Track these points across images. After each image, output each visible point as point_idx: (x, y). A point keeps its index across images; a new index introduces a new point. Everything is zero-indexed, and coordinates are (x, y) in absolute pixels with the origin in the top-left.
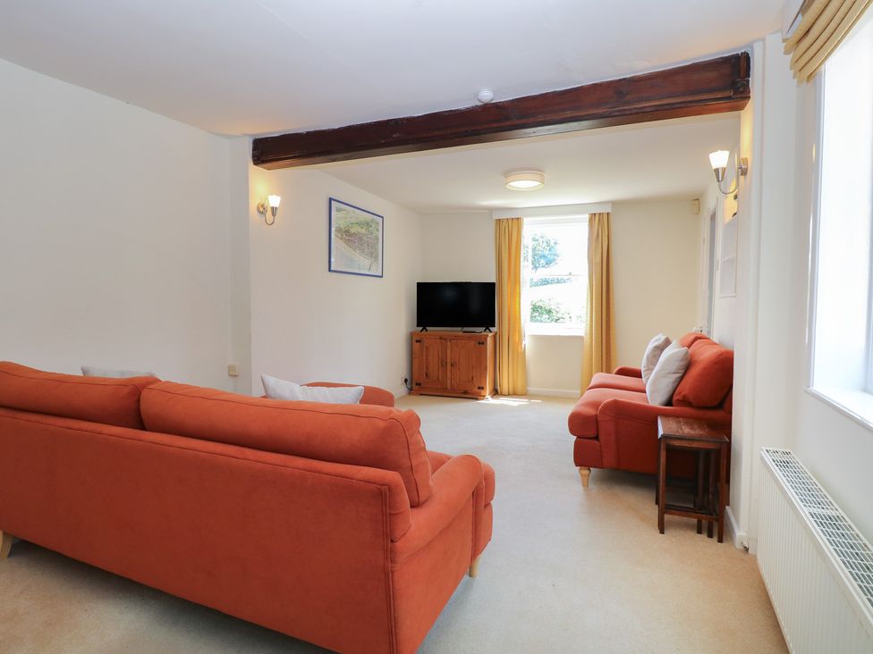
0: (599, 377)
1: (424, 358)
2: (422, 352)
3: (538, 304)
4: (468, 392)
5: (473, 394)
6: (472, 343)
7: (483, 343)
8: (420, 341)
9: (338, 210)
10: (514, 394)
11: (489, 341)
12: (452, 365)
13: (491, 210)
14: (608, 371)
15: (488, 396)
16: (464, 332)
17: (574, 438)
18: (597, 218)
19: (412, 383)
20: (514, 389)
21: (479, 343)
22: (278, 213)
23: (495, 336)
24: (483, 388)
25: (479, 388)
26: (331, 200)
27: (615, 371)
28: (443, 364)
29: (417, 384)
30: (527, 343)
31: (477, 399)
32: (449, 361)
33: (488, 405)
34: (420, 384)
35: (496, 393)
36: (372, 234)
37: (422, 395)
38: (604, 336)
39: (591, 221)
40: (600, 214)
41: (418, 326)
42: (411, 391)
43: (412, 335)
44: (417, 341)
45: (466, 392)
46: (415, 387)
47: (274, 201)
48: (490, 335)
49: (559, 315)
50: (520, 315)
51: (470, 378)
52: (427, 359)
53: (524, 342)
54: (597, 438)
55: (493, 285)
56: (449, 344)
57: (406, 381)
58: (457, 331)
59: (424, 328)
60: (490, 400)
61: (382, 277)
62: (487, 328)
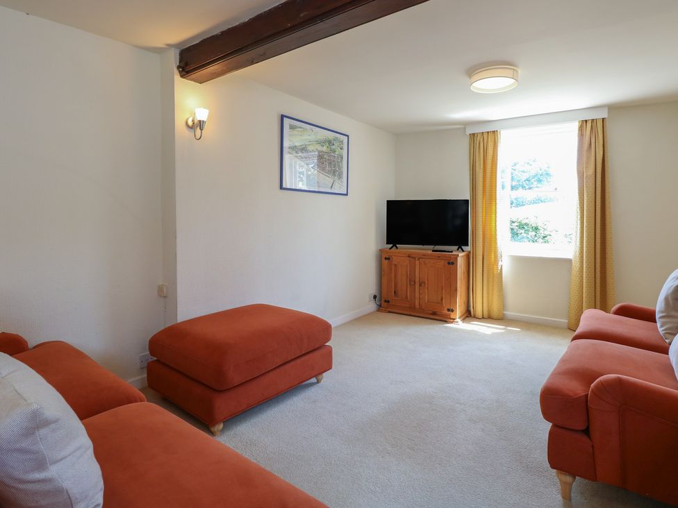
0: (592, 318)
1: (393, 275)
2: (391, 269)
3: (524, 222)
4: (437, 314)
5: (442, 316)
6: (442, 263)
7: (453, 263)
8: (388, 259)
9: (292, 127)
10: (489, 318)
11: (461, 261)
12: (420, 285)
13: (466, 124)
14: (604, 307)
15: (458, 320)
16: (433, 251)
17: (548, 425)
18: (589, 125)
19: (381, 300)
20: (489, 311)
21: (449, 263)
22: (206, 127)
23: (468, 256)
24: (452, 311)
25: (449, 310)
26: (283, 117)
27: (614, 308)
28: (412, 281)
29: (385, 301)
30: (505, 265)
31: (446, 321)
32: (417, 280)
33: (457, 330)
34: (388, 302)
35: (468, 315)
36: (334, 152)
37: (389, 312)
38: (598, 261)
39: (581, 129)
40: (593, 120)
41: (388, 243)
42: (380, 308)
43: (381, 251)
44: (386, 258)
45: (434, 314)
46: (384, 304)
47: (202, 114)
48: (461, 254)
49: (547, 233)
50: (496, 234)
51: (439, 300)
52: (395, 276)
53: (500, 263)
54: (587, 432)
55: (466, 202)
56: (417, 262)
57: (375, 297)
58: (427, 250)
59: (394, 245)
60: (460, 325)
61: (347, 195)
62: (460, 247)
